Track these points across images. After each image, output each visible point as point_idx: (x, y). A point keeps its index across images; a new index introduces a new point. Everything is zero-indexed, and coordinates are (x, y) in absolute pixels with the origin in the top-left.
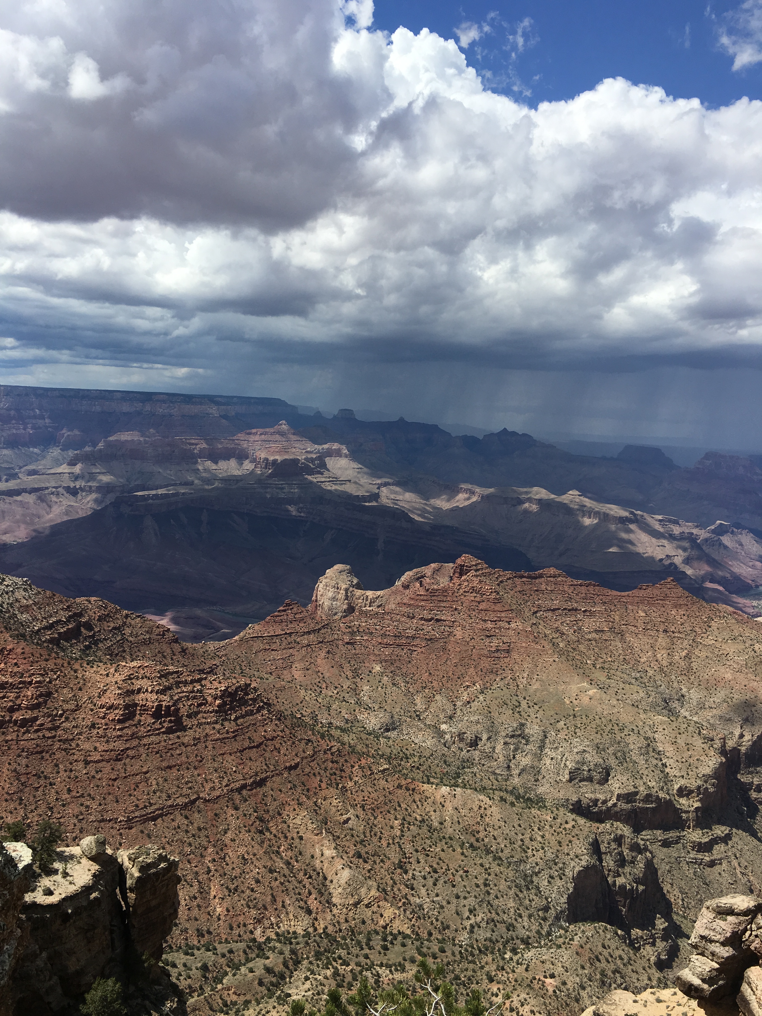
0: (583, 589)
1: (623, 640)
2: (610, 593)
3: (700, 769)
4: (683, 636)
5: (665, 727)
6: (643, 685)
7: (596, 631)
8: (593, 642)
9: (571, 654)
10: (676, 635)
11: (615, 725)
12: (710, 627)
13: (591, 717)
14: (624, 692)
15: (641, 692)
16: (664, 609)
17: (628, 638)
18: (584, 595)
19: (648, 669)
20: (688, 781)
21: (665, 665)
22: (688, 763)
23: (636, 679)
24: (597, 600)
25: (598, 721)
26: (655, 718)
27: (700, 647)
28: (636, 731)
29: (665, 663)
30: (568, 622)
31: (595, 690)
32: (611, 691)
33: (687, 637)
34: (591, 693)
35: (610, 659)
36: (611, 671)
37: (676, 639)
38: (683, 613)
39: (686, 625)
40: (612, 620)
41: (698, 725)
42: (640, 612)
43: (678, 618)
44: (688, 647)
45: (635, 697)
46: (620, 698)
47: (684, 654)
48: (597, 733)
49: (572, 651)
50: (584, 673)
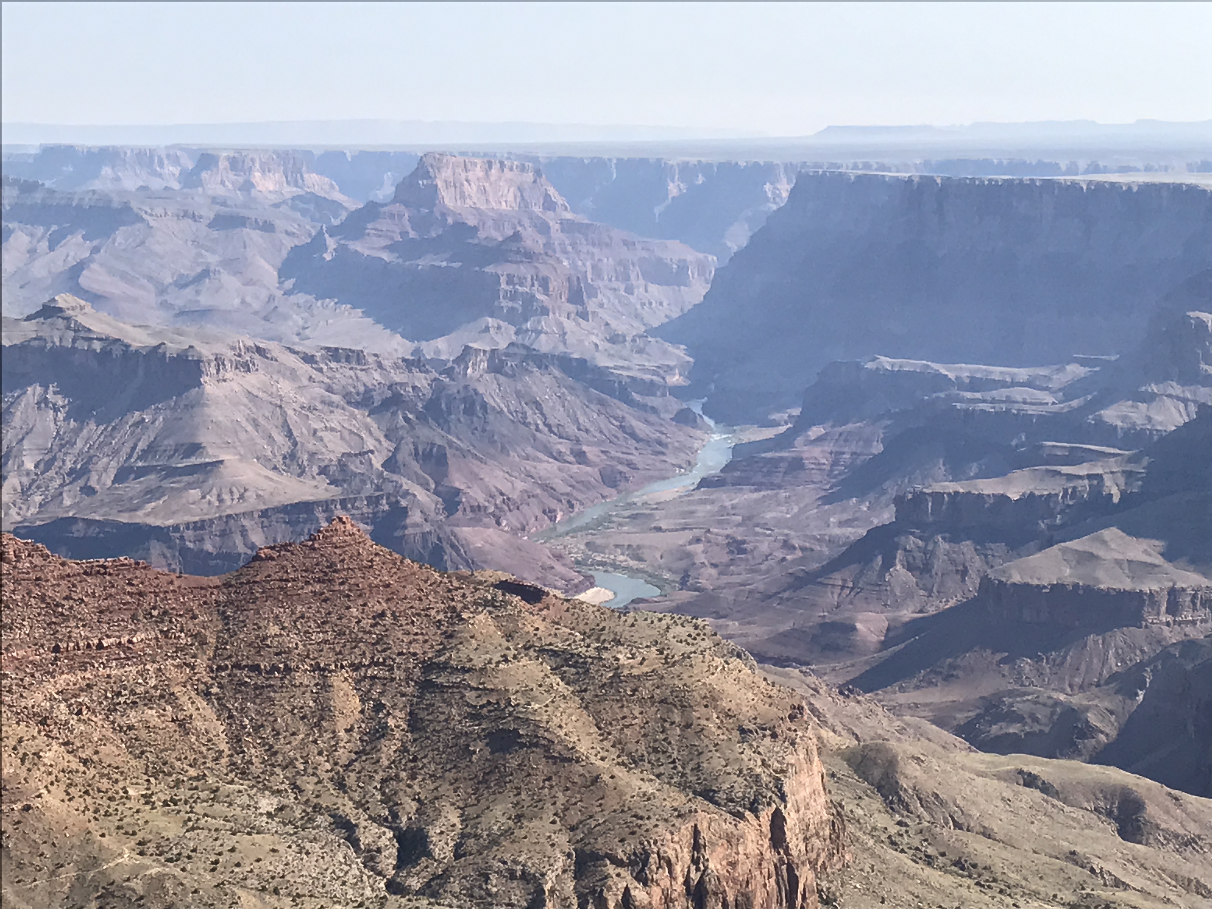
6: (290, 829)
7: (148, 700)
8: (143, 733)
9: (78, 779)
12: (451, 636)
14: (236, 857)
15: (282, 848)
30: (63, 687)
32: (201, 865)
36: (199, 808)
38: (378, 608)
42: (264, 624)
43: (367, 624)
45: (270, 865)
46: (226, 877)
49: (82, 768)
50: (119, 828)
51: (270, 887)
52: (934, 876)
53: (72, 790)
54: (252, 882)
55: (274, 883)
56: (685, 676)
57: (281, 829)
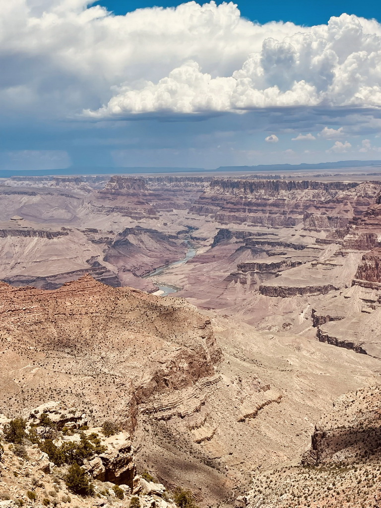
0: (22, 293)
1: (57, 326)
2: (43, 292)
3: (116, 407)
4: (99, 314)
5: (90, 383)
6: (74, 357)
7: (36, 323)
8: (34, 332)
9: (17, 345)
10: (94, 315)
11: (54, 391)
12: (117, 304)
13: (36, 389)
14: (59, 364)
15: (71, 362)
16: (83, 298)
17: (60, 323)
18: (23, 297)
19: (76, 344)
20: (108, 418)
21: (88, 338)
22: (107, 406)
23: (68, 353)
24: (34, 299)
25: (41, 391)
26: (83, 378)
27: (111, 321)
28: (69, 392)
29: (88, 337)
30: (13, 320)
31: (37, 369)
32: (50, 367)
33: (103, 315)
34: (34, 371)
35: (48, 342)
36: (49, 352)
37: (94, 318)
38: (97, 298)
39: (100, 306)
40: (47, 312)
41: (112, 377)
42: (67, 302)
43: (94, 302)
44: (103, 322)
45: (68, 366)
46: (56, 370)
47: (101, 328)
48: (40, 400)
49: (18, 342)
50: (28, 357)
51: (68, 372)
52: (245, 364)
53: (15, 348)
54: (63, 371)
55: (69, 372)
56: (179, 314)
57: (71, 357)
